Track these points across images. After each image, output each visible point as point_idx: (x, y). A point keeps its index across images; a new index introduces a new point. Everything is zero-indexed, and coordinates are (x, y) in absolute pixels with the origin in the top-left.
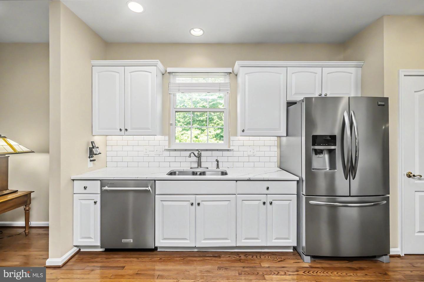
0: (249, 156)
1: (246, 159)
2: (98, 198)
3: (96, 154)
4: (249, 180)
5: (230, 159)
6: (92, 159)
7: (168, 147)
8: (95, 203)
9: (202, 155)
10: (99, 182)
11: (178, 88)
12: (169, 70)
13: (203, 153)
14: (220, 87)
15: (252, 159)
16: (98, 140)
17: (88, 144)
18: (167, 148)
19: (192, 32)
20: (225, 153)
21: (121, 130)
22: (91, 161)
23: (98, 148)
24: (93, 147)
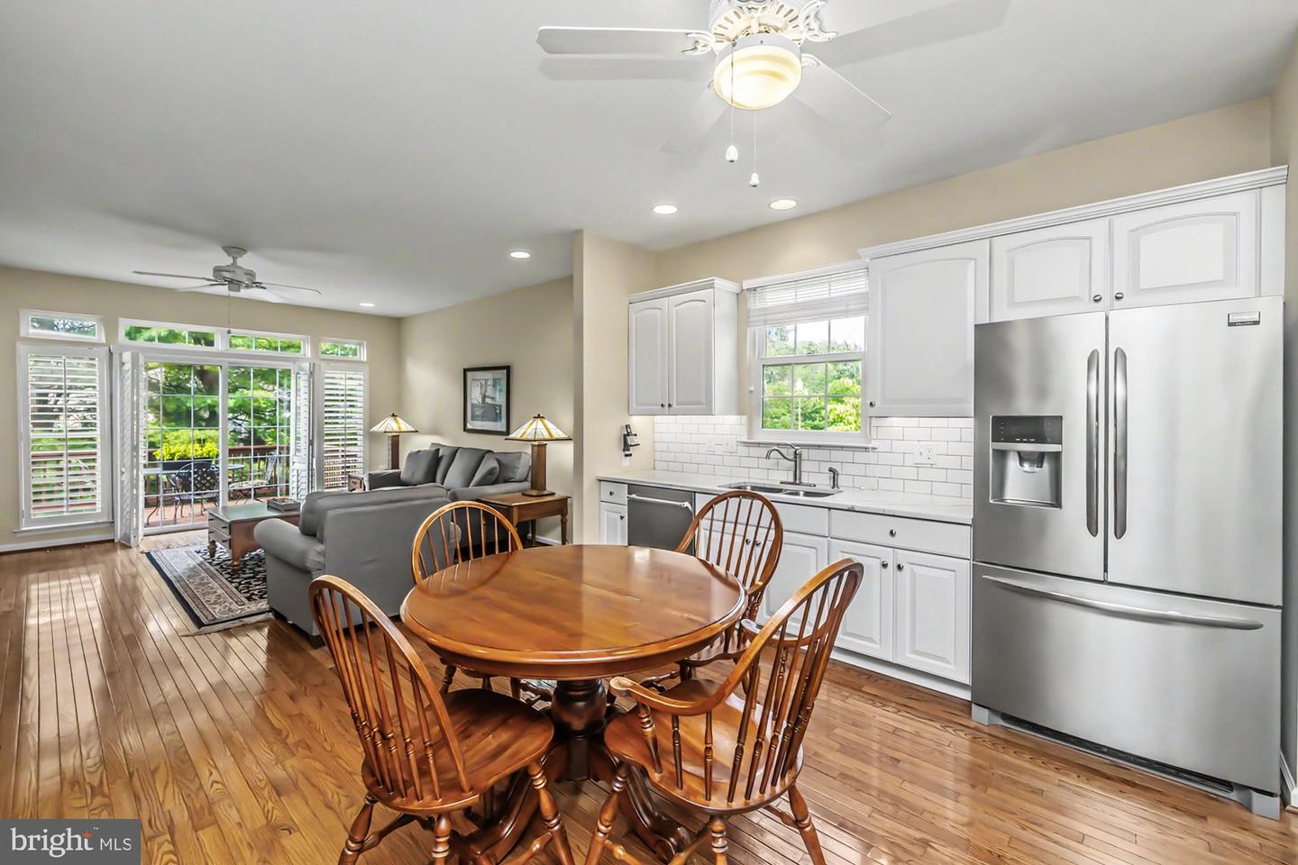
0: (917, 466)
1: (912, 473)
2: (625, 511)
3: (631, 446)
4: (851, 510)
5: (871, 470)
6: (627, 453)
7: (746, 437)
8: (622, 518)
9: (804, 456)
10: (627, 486)
11: (762, 318)
12: (747, 284)
13: (805, 453)
14: (847, 306)
15: (924, 474)
16: (637, 423)
17: (622, 427)
18: (745, 439)
19: (773, 206)
20: (860, 456)
21: (662, 405)
22: (626, 455)
23: (636, 435)
24: (628, 434)
